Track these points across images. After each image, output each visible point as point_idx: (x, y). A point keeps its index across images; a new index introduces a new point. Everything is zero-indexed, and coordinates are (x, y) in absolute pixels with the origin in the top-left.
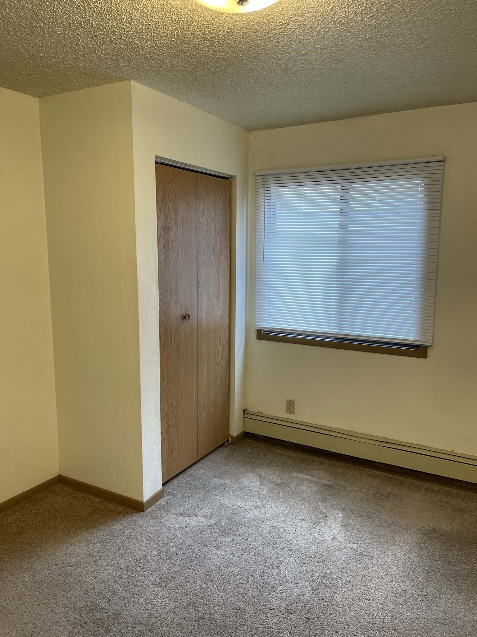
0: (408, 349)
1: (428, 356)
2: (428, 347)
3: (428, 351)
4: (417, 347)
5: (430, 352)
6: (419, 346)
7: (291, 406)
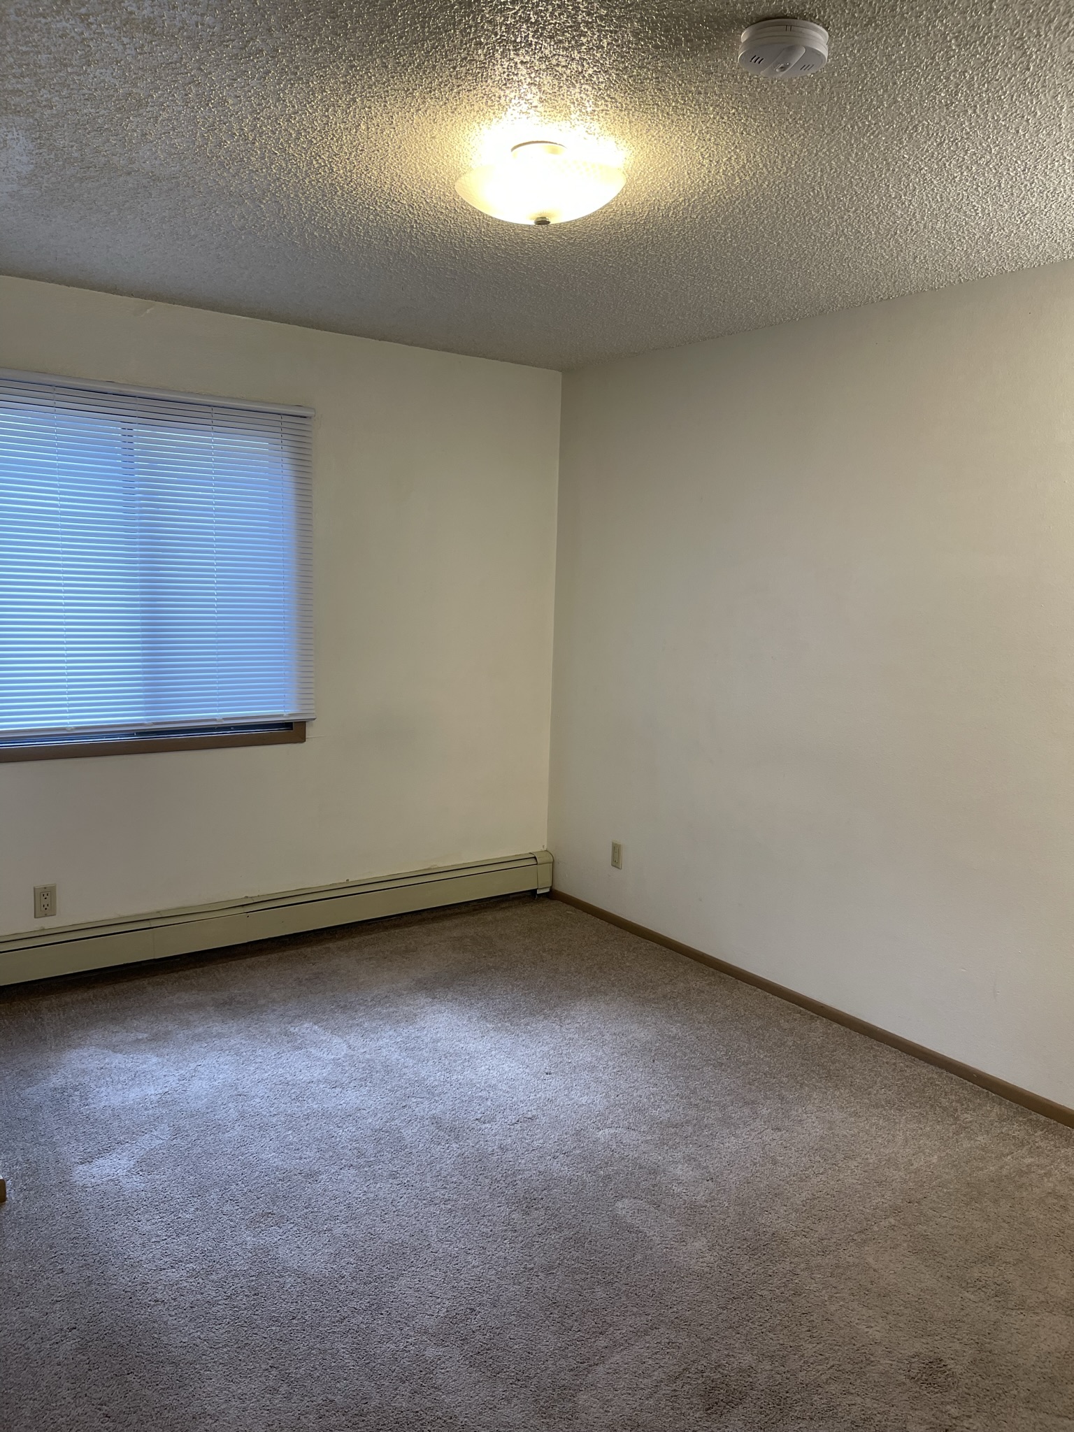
0: (275, 731)
1: (307, 737)
2: (307, 723)
3: (307, 728)
4: (288, 725)
5: (310, 731)
6: (292, 723)
7: (45, 900)
